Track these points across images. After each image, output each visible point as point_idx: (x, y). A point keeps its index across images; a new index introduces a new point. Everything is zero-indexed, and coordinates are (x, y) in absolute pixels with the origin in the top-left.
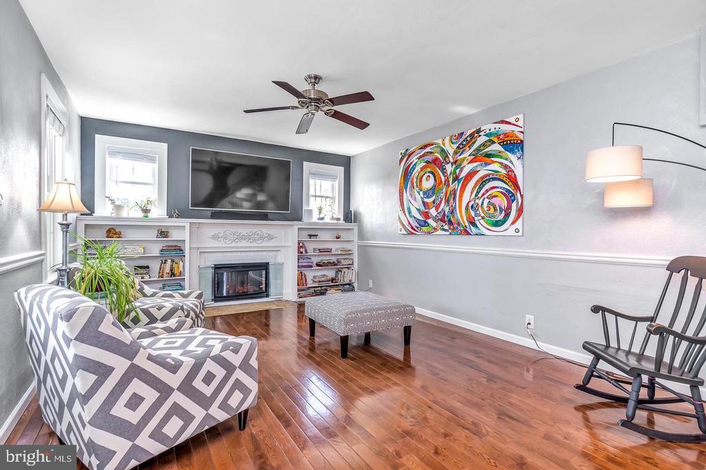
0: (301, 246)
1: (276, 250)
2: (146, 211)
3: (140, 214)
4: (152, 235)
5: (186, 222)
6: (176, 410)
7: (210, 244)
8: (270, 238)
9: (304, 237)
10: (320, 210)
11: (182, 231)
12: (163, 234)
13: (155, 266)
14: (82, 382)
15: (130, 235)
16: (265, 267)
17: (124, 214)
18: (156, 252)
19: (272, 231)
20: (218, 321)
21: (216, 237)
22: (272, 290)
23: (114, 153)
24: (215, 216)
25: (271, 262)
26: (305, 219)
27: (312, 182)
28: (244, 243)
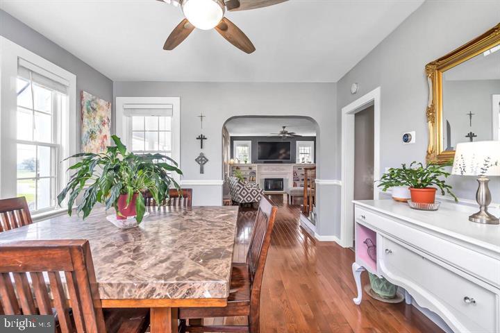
0: (295, 173)
1: (286, 174)
2: (246, 162)
3: (244, 163)
4: (247, 169)
5: (256, 165)
6: (249, 196)
7: (264, 171)
8: (283, 170)
9: (297, 170)
10: (303, 159)
11: (255, 167)
12: (250, 168)
13: (248, 178)
14: (238, 188)
15: (242, 169)
16: (282, 180)
17: (241, 163)
18: (248, 173)
19: (285, 168)
20: (270, 196)
21: (265, 170)
22: (284, 188)
23: (238, 145)
24: (265, 162)
25: (284, 178)
26: (297, 163)
27: (300, 148)
28: (275, 172)
